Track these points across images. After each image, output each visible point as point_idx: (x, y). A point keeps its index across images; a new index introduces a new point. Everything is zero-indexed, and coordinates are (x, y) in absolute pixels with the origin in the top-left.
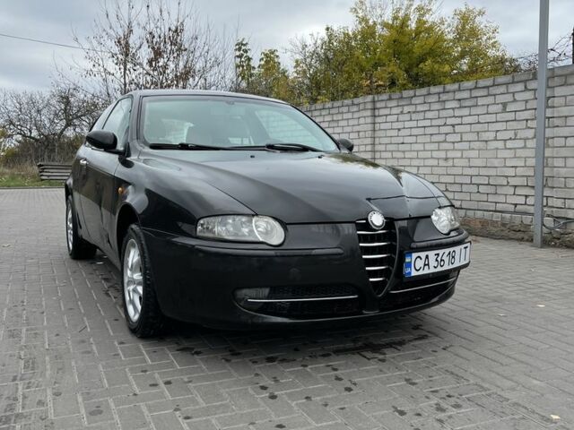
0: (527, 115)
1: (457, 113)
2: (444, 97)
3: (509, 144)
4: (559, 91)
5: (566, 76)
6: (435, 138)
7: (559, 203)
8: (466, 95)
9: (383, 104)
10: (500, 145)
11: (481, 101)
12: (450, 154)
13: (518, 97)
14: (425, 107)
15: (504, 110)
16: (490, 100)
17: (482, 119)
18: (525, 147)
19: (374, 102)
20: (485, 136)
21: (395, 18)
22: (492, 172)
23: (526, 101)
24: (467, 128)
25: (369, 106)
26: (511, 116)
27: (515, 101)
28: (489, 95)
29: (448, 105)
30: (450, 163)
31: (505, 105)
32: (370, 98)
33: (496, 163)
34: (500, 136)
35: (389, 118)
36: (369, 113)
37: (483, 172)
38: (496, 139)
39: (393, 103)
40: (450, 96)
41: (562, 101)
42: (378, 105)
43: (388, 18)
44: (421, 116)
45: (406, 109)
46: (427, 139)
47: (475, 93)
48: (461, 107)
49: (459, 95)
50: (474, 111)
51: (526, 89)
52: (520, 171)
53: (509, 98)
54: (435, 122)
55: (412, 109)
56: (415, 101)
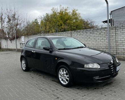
0: (105, 35)
1: (90, 35)
2: (87, 32)
3: (101, 41)
4: (111, 31)
5: (112, 28)
6: (85, 39)
7: (112, 51)
8: (92, 31)
9: (73, 33)
10: (100, 41)
11: (95, 32)
12: (89, 43)
13: (103, 32)
14: (83, 33)
15: (100, 34)
16: (97, 32)
17: (95, 36)
18: (105, 41)
19: (71, 32)
20: (96, 39)
21: (61, 11)
22: (98, 46)
23: (104, 33)
24: (92, 38)
25: (70, 33)
26: (102, 35)
27: (102, 32)
28: (97, 31)
29: (88, 33)
30: (89, 44)
31: (100, 33)
32: (70, 32)
33: (99, 44)
34: (99, 39)
35: (75, 36)
36: (70, 35)
37: (96, 46)
38: (98, 40)
39: (76, 33)
40: (88, 31)
41: (112, 33)
42: (72, 33)
43: (59, 11)
44: (82, 35)
45: (78, 34)
46: (84, 40)
47: (94, 31)
48: (91, 34)
49: (90, 31)
50: (93, 34)
51: (104, 30)
52: (104, 46)
53: (101, 32)
54: (85, 36)
55: (80, 34)
56: (80, 32)
